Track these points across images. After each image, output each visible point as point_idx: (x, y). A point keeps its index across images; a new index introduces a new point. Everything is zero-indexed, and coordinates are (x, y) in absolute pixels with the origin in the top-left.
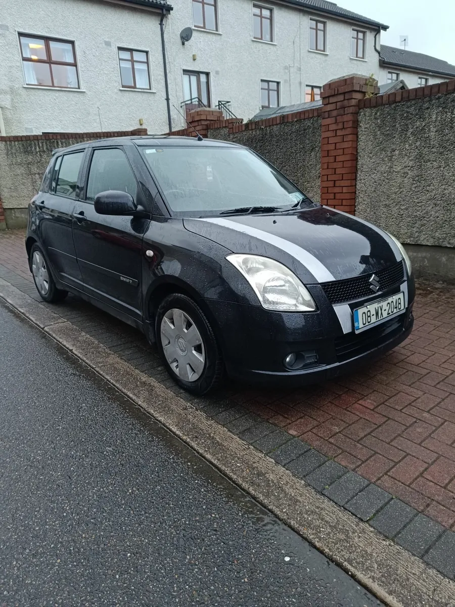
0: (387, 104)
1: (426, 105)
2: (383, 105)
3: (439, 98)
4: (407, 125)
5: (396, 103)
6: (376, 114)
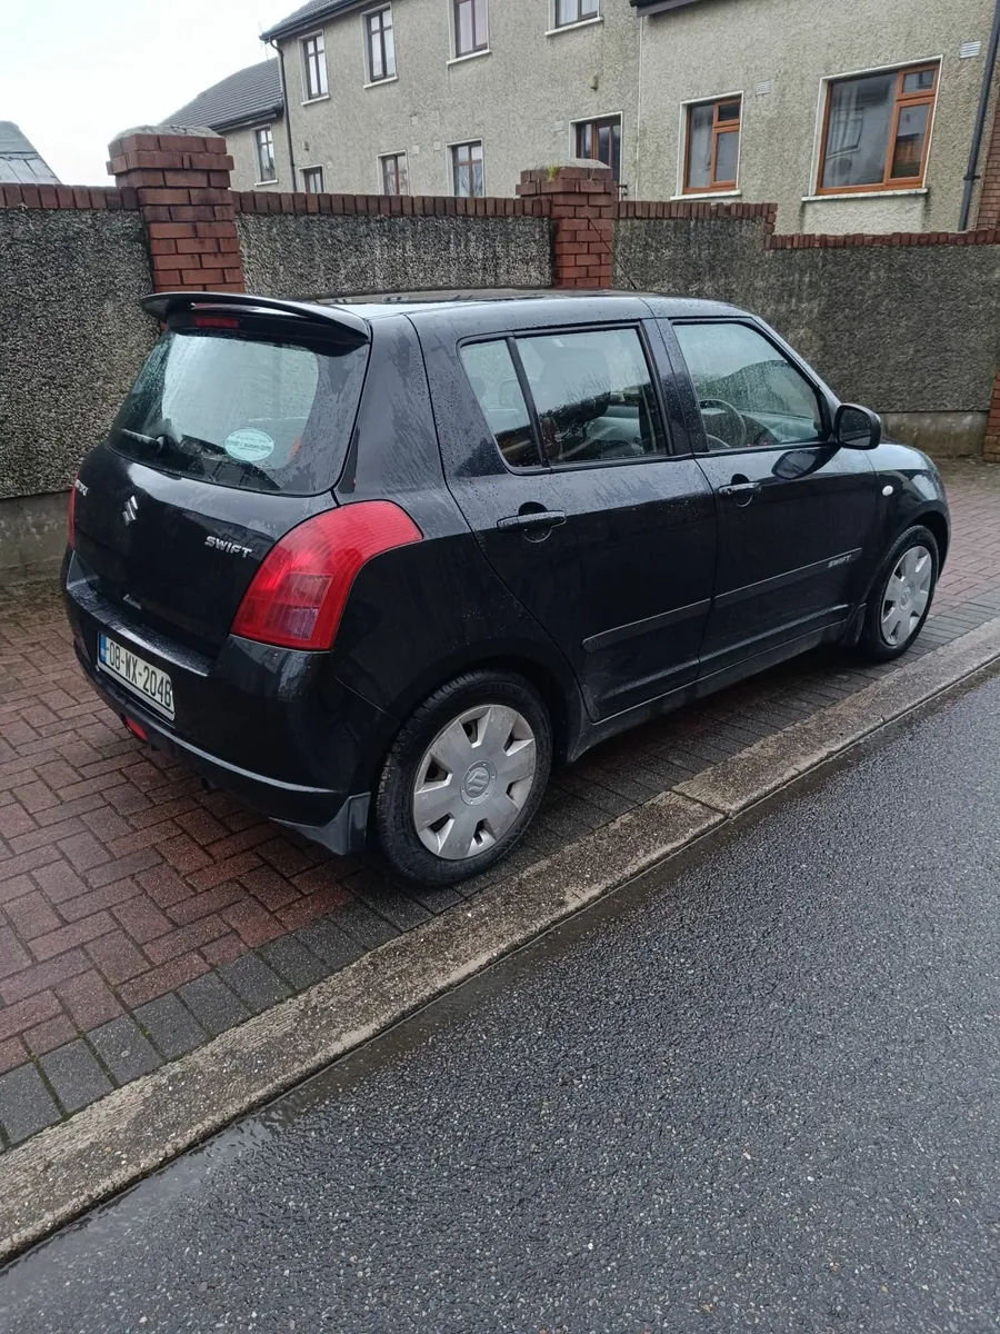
0: (291, 214)
1: (362, 229)
2: (281, 212)
3: (381, 221)
4: (335, 260)
5: (308, 214)
6: (270, 229)
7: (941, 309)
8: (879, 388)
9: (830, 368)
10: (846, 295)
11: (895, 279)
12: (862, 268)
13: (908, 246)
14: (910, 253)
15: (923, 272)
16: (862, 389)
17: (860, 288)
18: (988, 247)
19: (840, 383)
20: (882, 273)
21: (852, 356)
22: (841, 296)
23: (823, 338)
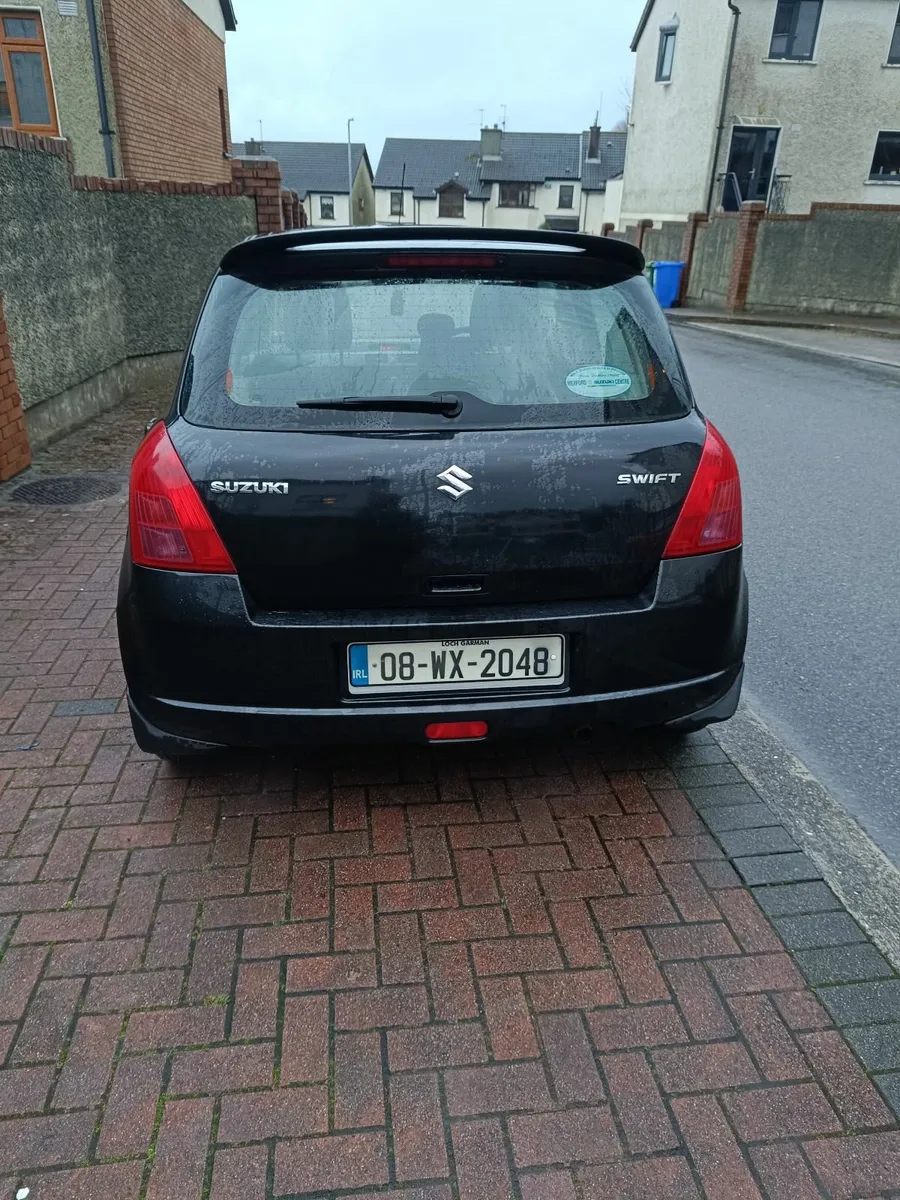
7: (213, 252)
8: (181, 327)
9: (137, 310)
10: (134, 239)
11: (172, 225)
12: (142, 213)
13: (175, 194)
14: (178, 200)
15: (192, 218)
16: (168, 329)
17: (144, 232)
18: (233, 198)
19: (150, 324)
20: (160, 219)
21: (153, 298)
22: (130, 240)
23: (124, 282)
